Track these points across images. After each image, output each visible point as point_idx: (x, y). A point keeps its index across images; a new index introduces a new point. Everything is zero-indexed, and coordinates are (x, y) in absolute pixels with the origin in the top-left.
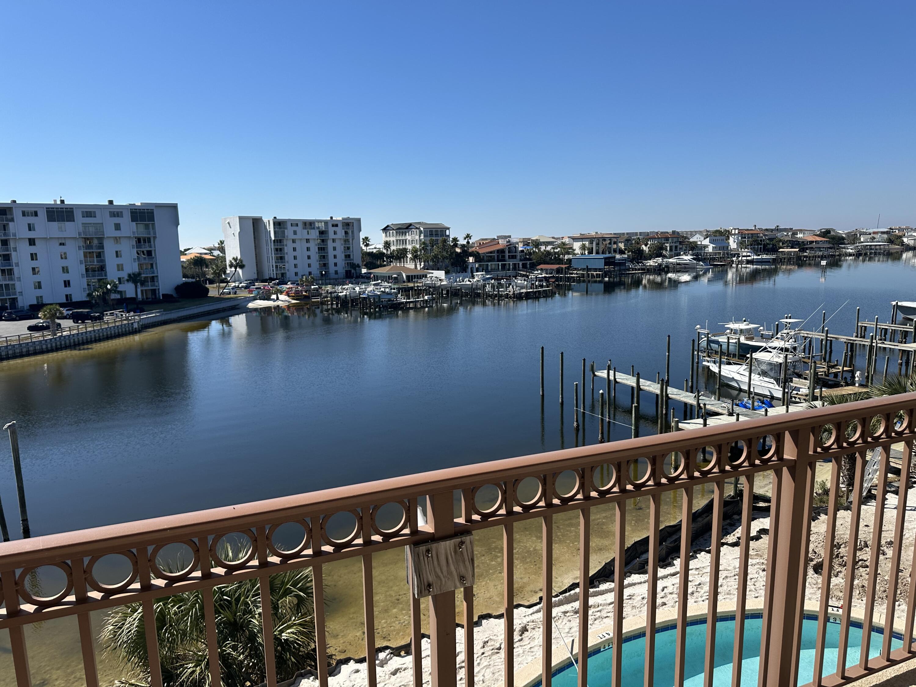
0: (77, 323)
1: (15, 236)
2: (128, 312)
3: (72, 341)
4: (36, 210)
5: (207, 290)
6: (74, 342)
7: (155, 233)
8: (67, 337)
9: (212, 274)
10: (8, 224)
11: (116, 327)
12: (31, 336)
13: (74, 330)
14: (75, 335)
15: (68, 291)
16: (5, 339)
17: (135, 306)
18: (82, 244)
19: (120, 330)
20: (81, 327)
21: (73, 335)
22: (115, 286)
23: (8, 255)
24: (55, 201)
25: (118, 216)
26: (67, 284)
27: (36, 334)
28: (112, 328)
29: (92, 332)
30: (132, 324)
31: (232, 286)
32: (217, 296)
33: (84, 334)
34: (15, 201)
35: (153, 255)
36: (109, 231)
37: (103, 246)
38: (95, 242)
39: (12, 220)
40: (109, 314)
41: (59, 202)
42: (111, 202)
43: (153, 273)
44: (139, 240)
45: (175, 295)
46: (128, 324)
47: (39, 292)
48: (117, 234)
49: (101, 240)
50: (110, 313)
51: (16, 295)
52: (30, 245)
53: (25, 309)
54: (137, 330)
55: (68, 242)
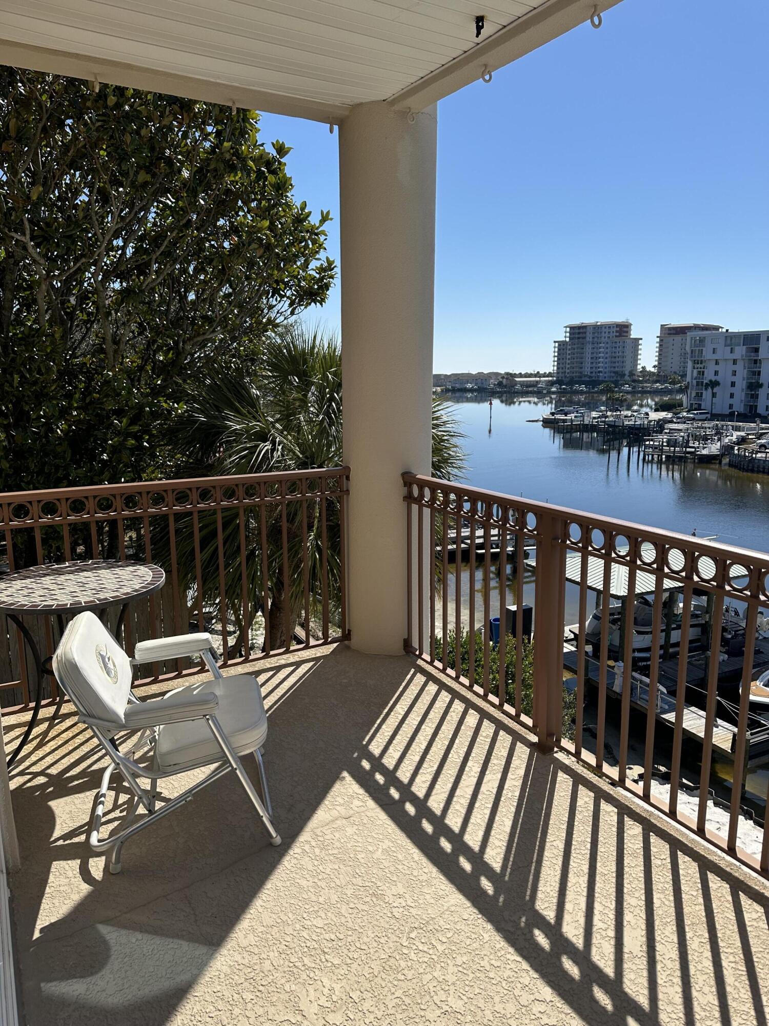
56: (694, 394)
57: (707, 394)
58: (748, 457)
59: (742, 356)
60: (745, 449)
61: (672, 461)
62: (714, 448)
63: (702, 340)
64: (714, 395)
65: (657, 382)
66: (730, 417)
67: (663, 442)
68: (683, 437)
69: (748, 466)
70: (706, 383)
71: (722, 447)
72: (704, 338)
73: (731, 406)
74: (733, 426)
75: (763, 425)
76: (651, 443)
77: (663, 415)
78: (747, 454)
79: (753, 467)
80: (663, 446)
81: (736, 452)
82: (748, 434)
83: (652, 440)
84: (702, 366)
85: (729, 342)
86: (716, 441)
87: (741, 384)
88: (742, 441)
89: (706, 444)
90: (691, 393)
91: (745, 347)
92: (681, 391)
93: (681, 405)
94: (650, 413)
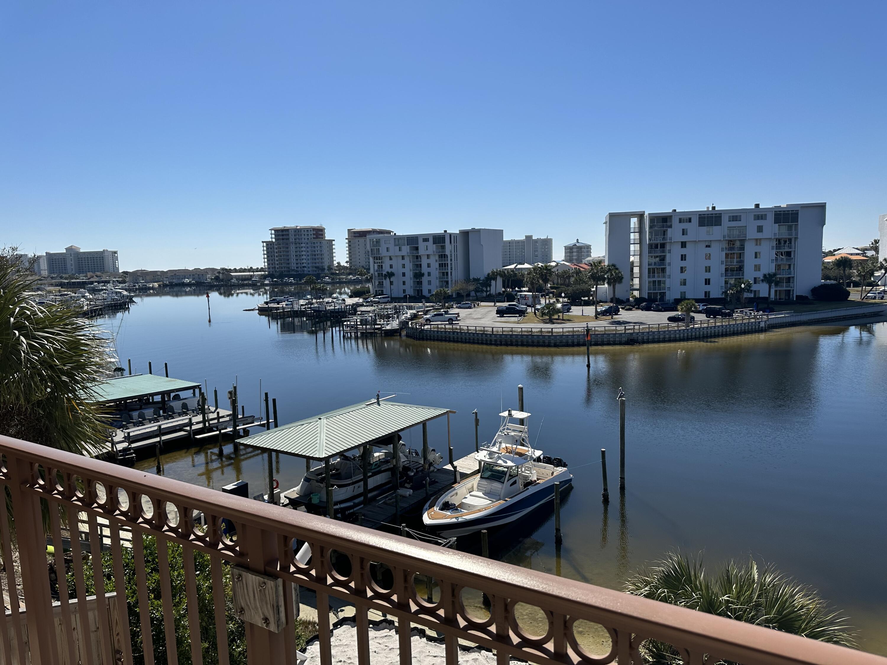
0: (709, 317)
1: (671, 240)
2: (758, 311)
3: (701, 333)
4: (690, 217)
5: (848, 294)
6: (703, 334)
7: (797, 234)
8: (698, 330)
9: (857, 276)
10: (667, 230)
11: (743, 325)
12: (668, 326)
13: (704, 323)
14: (705, 329)
15: (707, 288)
16: (648, 326)
17: (766, 306)
18: (725, 245)
19: (747, 328)
20: (711, 321)
21: (703, 328)
22: (749, 285)
23: (664, 255)
24: (708, 208)
25: (762, 219)
26: (707, 282)
27: (674, 324)
28: (739, 325)
29: (721, 327)
30: (759, 323)
31: (881, 290)
32: (859, 300)
33: (713, 328)
34: (675, 211)
35: (792, 256)
36: (752, 233)
37: (744, 248)
38: (738, 244)
39: (671, 227)
40: (739, 312)
41: (710, 209)
42: (757, 206)
43: (790, 274)
44: (779, 241)
45: (810, 297)
46: (755, 322)
47: (683, 288)
48: (759, 236)
49: (743, 242)
50: (741, 311)
51: (665, 290)
52: (682, 247)
53: (671, 302)
54: (764, 329)
55: (713, 245)
56: (377, 283)
57: (386, 282)
58: (419, 329)
59: (408, 253)
60: (416, 323)
61: (366, 336)
62: (394, 324)
63: (378, 242)
64: (391, 283)
65: (349, 274)
66: (404, 299)
67: (357, 322)
68: (371, 317)
69: (420, 336)
70: (385, 274)
71: (400, 323)
72: (379, 239)
73: (404, 291)
74: (407, 306)
75: (428, 304)
76: (349, 323)
77: (356, 300)
78: (418, 327)
79: (423, 336)
80: (357, 325)
81: (410, 326)
82: (418, 312)
83: (348, 321)
84: (380, 261)
85: (397, 242)
86: (396, 318)
87: (409, 274)
88: (415, 317)
89: (388, 321)
90: (375, 282)
91: (408, 246)
92: (368, 281)
93: (368, 292)
94: (346, 299)
